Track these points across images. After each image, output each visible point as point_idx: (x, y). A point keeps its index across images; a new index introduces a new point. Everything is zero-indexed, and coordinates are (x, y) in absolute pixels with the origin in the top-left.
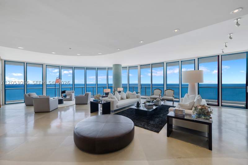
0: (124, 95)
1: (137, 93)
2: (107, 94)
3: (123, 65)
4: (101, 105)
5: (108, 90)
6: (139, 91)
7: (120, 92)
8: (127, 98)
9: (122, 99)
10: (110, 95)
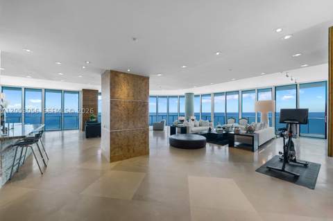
0: (197, 123)
1: (210, 122)
2: (182, 121)
3: (195, 94)
4: (180, 129)
5: (183, 118)
6: (212, 119)
7: (193, 120)
8: (200, 126)
9: (195, 126)
10: (186, 122)
